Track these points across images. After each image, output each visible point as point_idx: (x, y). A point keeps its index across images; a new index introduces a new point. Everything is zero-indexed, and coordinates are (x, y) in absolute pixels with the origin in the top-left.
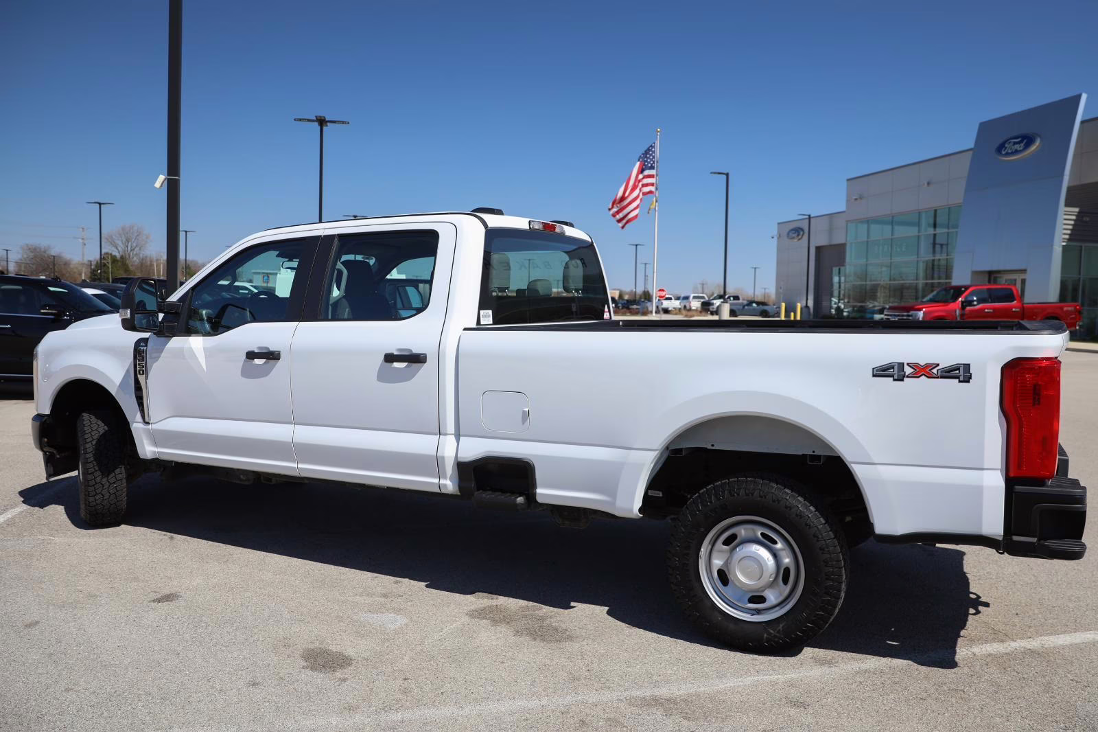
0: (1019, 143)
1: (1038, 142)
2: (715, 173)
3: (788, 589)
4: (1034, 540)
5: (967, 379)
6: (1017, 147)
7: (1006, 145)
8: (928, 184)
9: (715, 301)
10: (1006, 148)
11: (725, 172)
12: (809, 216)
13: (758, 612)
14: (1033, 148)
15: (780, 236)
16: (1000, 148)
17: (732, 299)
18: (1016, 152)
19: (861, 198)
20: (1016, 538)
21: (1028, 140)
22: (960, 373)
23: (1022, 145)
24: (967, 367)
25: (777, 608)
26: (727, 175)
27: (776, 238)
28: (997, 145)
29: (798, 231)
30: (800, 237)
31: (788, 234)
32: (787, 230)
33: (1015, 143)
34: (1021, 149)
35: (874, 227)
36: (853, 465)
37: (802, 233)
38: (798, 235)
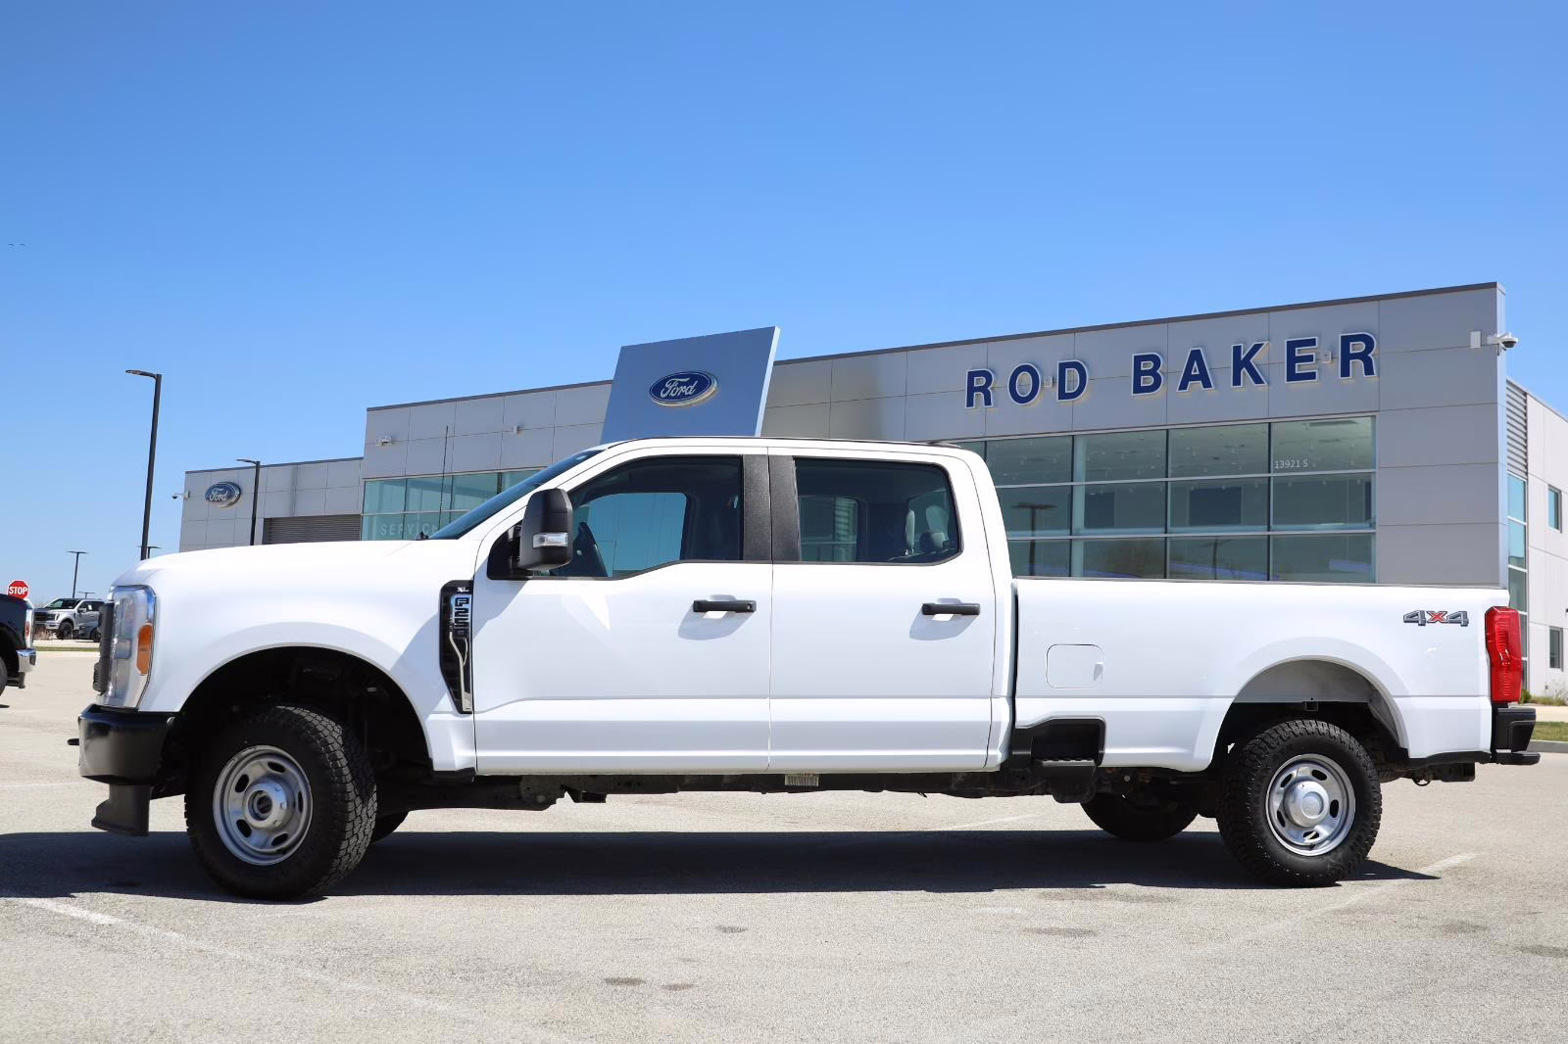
0: (687, 384)
1: (714, 387)
2: (135, 372)
3: (1337, 821)
4: (1509, 751)
5: (1466, 624)
6: (683, 389)
7: (667, 385)
8: (519, 429)
9: (56, 612)
10: (667, 389)
11: (155, 373)
12: (258, 463)
13: (1311, 847)
14: (706, 395)
15: (189, 496)
16: (657, 389)
17: (90, 607)
18: (683, 396)
19: (393, 442)
20: (1498, 751)
21: (701, 382)
22: (1460, 619)
23: (692, 387)
24: (1465, 613)
25: (1327, 842)
26: (158, 378)
27: (180, 498)
28: (653, 382)
29: (227, 490)
30: (234, 499)
31: (209, 492)
32: (208, 486)
33: (681, 384)
34: (690, 393)
35: (414, 492)
36: (1395, 699)
37: (237, 493)
38: (229, 497)
